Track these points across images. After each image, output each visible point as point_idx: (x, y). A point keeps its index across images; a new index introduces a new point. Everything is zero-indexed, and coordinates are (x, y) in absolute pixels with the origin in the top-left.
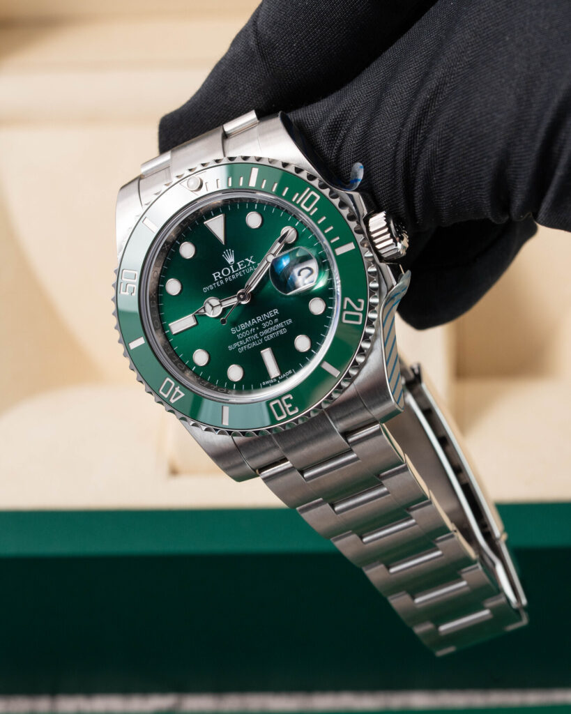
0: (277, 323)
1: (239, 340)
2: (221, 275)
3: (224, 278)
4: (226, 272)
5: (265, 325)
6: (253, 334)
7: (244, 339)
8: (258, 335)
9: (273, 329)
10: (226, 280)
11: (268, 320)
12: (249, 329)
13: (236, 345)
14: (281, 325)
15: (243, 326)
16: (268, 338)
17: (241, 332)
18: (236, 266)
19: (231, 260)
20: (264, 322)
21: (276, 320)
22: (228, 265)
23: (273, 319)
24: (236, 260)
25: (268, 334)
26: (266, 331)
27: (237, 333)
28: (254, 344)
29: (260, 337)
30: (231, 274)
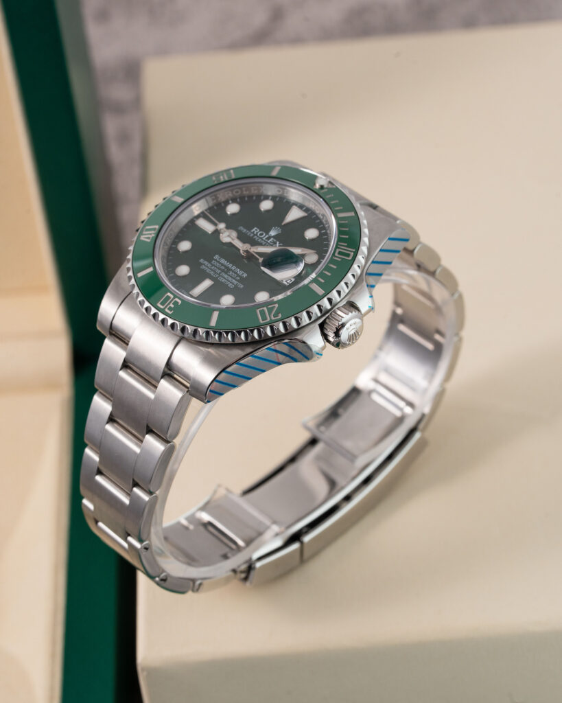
0: (236, 280)
1: (210, 262)
2: (257, 233)
3: (256, 235)
4: (261, 234)
5: (231, 273)
6: (219, 269)
7: (213, 265)
8: (220, 273)
9: (230, 279)
10: (255, 237)
11: (236, 273)
12: (222, 265)
13: (206, 263)
14: (235, 282)
15: (223, 261)
16: (221, 279)
17: (219, 262)
18: (269, 238)
19: (273, 233)
20: (233, 272)
21: (238, 278)
22: (267, 233)
23: (238, 275)
24: (274, 237)
25: (225, 278)
26: (226, 276)
27: (216, 260)
28: (212, 273)
29: (219, 274)
30: (261, 238)
